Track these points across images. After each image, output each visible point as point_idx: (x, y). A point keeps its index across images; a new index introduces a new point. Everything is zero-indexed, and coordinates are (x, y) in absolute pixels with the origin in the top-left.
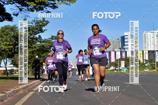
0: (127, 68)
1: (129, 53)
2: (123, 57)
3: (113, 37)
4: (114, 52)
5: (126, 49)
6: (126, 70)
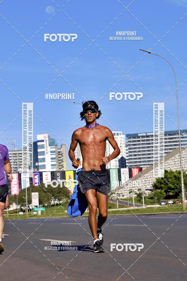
0: (43, 206)
1: (46, 177)
2: (36, 183)
3: (14, 145)
4: (17, 174)
5: (41, 169)
6: (42, 210)
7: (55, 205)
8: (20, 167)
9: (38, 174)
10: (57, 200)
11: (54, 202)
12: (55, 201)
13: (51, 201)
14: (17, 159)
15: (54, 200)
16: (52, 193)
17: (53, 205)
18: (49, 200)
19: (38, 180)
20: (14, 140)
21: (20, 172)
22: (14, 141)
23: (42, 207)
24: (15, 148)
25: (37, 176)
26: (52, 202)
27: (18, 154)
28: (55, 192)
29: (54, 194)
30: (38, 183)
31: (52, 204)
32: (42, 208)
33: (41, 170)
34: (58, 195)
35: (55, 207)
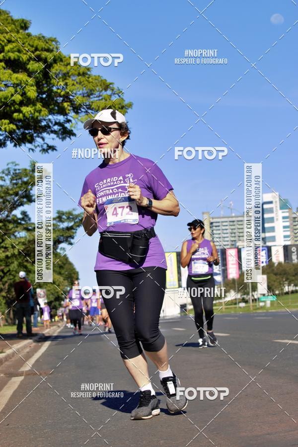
0: (274, 294)
2: (262, 262)
4: (236, 250)
5: (269, 242)
6: (272, 299)
7: (290, 293)
8: (240, 240)
9: (265, 249)
10: (293, 285)
11: (288, 289)
12: (290, 287)
13: (285, 287)
14: (235, 229)
15: (288, 286)
16: (285, 276)
17: (287, 293)
18: (281, 285)
19: (265, 257)
20: (231, 202)
21: (240, 247)
22: (231, 204)
23: (271, 295)
24: (232, 213)
25: (264, 252)
26: (286, 289)
27: (238, 221)
28: (289, 274)
29: (289, 277)
30: (266, 262)
31: (285, 291)
32: (272, 297)
33: (269, 244)
34: (293, 278)
35: (290, 296)
